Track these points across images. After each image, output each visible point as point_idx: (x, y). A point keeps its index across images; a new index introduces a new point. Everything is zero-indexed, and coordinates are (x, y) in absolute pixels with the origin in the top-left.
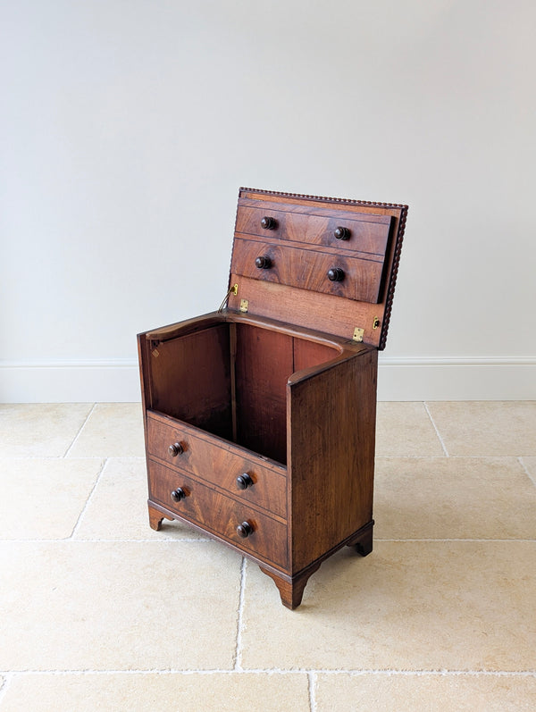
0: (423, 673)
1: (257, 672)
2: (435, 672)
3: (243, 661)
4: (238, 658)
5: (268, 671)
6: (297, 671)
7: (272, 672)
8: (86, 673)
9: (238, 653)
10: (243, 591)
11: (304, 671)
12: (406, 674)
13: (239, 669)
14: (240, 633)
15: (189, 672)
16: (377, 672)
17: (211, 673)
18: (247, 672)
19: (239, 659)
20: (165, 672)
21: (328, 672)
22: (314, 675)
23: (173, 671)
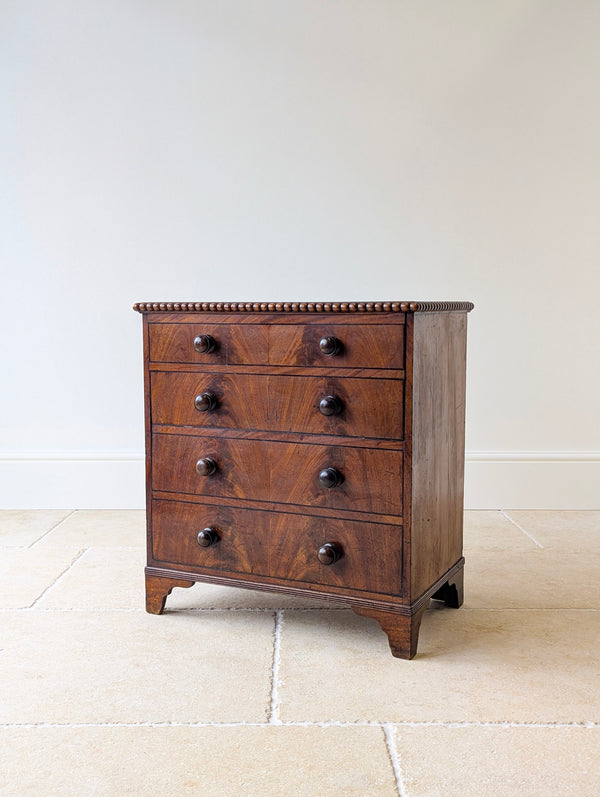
0: (557, 726)
1: (305, 725)
2: (575, 725)
3: (282, 714)
4: (274, 713)
5: (322, 724)
6: (365, 724)
7: (327, 725)
8: (39, 727)
9: (274, 705)
10: (277, 652)
11: (375, 724)
12: (532, 726)
13: (276, 721)
14: (275, 690)
15: (199, 724)
16: (487, 724)
17: (234, 725)
18: (288, 724)
19: (276, 714)
20: (163, 725)
21: (412, 725)
22: (392, 729)
23: (174, 724)
